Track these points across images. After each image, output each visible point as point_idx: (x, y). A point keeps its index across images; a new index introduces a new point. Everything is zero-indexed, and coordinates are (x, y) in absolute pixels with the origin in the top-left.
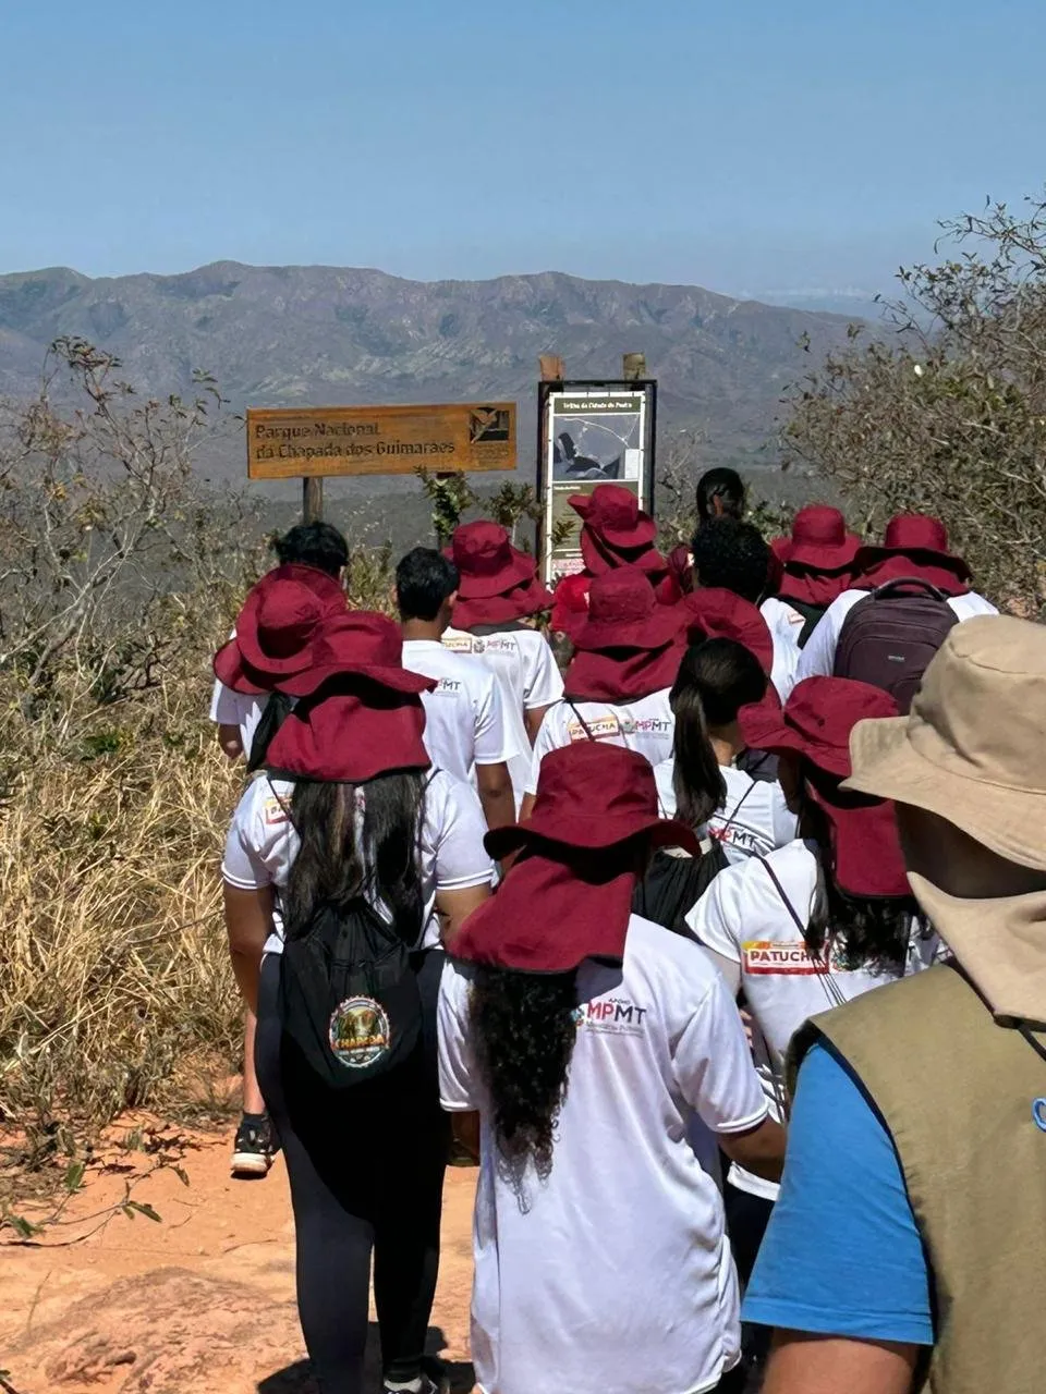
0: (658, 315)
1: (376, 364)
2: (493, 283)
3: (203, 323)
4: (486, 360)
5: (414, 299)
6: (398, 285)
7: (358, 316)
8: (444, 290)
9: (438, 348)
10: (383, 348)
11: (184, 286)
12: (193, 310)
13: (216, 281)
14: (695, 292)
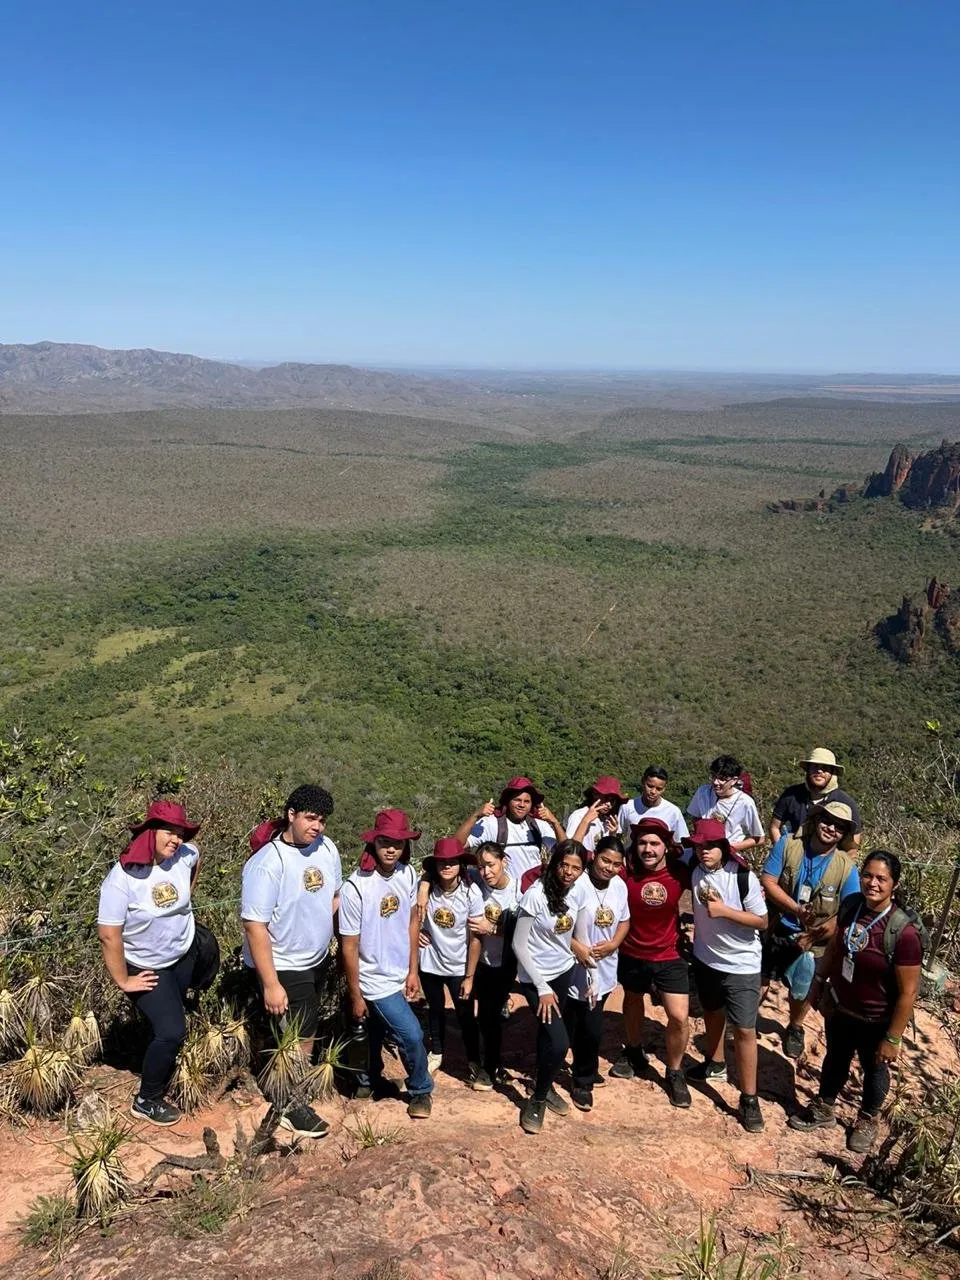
0: (180, 363)
1: (98, 373)
2: (131, 351)
3: (42, 359)
4: (131, 373)
5: (107, 354)
6: (100, 351)
7: (88, 358)
8: (116, 352)
9: (116, 369)
10: (100, 369)
11: (33, 348)
12: (37, 356)
13: (43, 347)
14: (191, 357)
